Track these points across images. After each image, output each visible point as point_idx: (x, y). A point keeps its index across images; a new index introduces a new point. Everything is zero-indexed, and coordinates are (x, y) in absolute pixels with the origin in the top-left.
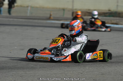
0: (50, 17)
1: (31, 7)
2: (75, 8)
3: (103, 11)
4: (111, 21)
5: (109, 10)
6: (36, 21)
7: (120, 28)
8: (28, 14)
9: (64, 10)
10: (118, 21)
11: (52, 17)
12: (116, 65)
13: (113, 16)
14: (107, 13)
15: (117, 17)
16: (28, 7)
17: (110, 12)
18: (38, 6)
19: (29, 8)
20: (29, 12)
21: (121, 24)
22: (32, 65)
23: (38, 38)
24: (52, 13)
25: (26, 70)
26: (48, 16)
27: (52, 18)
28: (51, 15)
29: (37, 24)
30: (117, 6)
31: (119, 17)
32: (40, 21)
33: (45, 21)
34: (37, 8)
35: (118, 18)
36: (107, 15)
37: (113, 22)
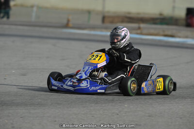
0: (68, 24)
1: (39, 8)
2: (107, 9)
3: (151, 16)
4: (164, 31)
5: (161, 14)
6: (45, 29)
7: (178, 43)
8: (33, 19)
9: (89, 12)
10: (174, 32)
11: (70, 23)
13: (167, 24)
14: (157, 19)
16: (32, 7)
19: (35, 9)
20: (34, 14)
21: (180, 37)
22: (40, 100)
24: (70, 18)
26: (65, 21)
27: (71, 25)
28: (68, 21)
30: (174, 7)
31: (176, 24)
33: (59, 30)
34: (46, 8)
35: (174, 27)
36: (158, 21)
37: (167, 33)
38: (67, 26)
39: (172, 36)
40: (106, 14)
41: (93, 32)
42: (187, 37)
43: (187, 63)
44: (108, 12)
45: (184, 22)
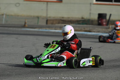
0: (25, 25)
1: (6, 15)
2: (49, 16)
3: (76, 19)
4: (84, 28)
5: (82, 18)
6: (11, 29)
7: (93, 35)
8: (3, 23)
9: (38, 17)
10: (91, 28)
11: (26, 24)
12: (90, 72)
13: (86, 24)
14: (80, 21)
15: (89, 24)
16: (3, 15)
17: (83, 19)
18: (13, 14)
20: (4, 20)
21: (94, 32)
22: (8, 73)
23: (13, 46)
24: (26, 21)
25: (2, 77)
26: (23, 24)
27: (27, 26)
28: (25, 23)
29: (12, 32)
30: (90, 13)
31: (92, 24)
32: (14, 29)
33: (20, 29)
34: (12, 15)
35: (91, 26)
36: (81, 22)
37: (86, 29)
38: (24, 26)
39: (90, 31)
40: (49, 19)
41: (40, 30)
42: (99, 32)
43: (99, 48)
44: (50, 17)
45: (97, 23)
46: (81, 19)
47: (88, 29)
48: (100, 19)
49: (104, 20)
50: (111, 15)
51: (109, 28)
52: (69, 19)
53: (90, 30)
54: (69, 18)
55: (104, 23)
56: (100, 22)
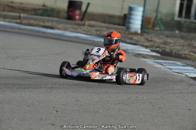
45: (65, 15)
46: (41, 7)
47: (49, 24)
48: (71, 9)
49: (78, 12)
50: (89, 4)
51: (84, 25)
52: (22, 6)
53: (53, 26)
54: (22, 4)
55: (77, 17)
56: (70, 14)
